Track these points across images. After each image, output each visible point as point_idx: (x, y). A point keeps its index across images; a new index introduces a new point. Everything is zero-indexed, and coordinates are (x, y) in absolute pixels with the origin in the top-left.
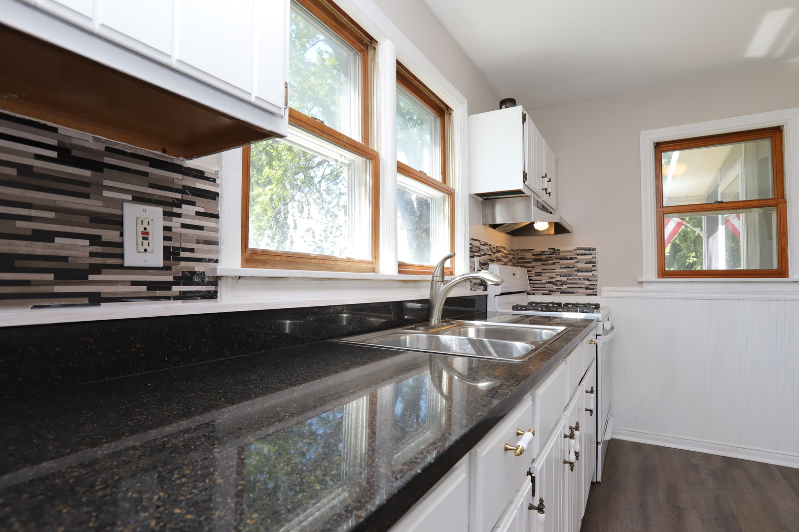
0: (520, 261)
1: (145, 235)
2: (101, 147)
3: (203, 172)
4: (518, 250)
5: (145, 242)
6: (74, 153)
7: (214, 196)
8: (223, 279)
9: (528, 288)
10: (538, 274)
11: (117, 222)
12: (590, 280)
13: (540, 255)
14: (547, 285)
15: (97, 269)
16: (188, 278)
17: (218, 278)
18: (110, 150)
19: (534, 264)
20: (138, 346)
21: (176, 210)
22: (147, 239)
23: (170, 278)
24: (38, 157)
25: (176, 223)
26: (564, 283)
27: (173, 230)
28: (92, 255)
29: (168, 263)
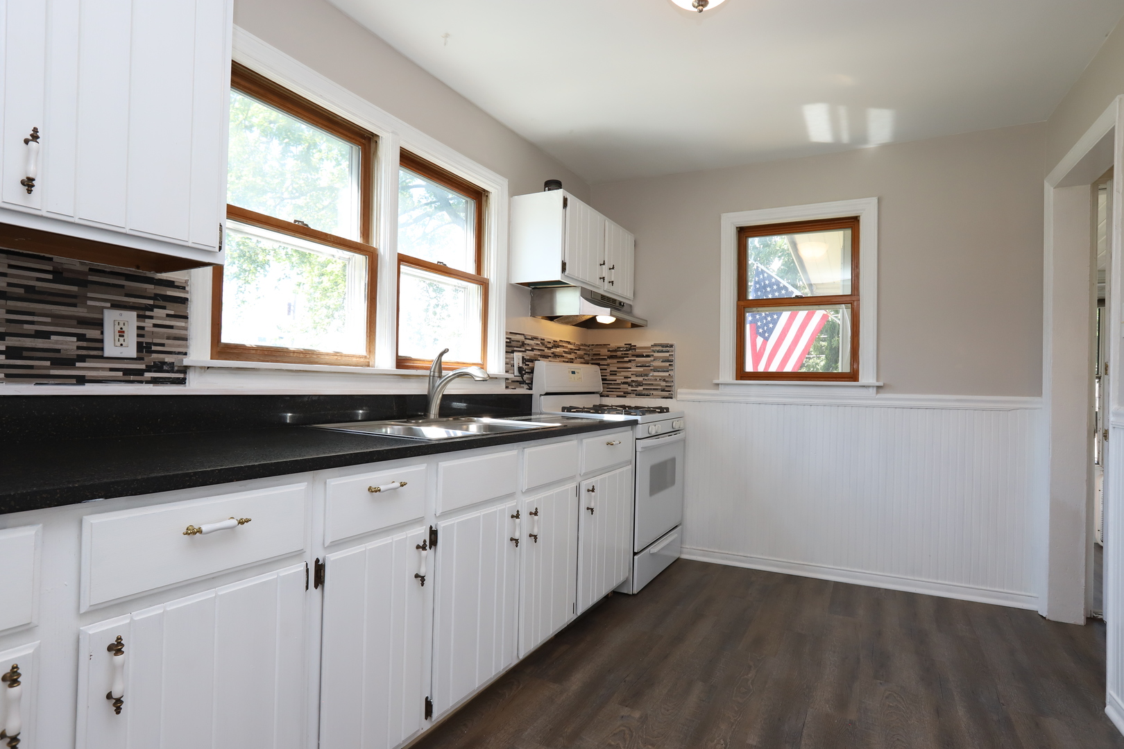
0: (595, 358)
1: (121, 333)
2: (86, 269)
3: (173, 282)
4: (593, 345)
5: (121, 339)
6: (65, 275)
7: (184, 301)
8: (191, 368)
9: (601, 389)
10: (613, 373)
11: (99, 324)
12: (666, 382)
13: (615, 351)
14: (622, 386)
15: (82, 358)
16: (159, 367)
17: (187, 367)
18: (93, 271)
19: (609, 361)
20: (114, 416)
21: (148, 313)
22: (123, 336)
23: (143, 367)
24: (39, 279)
25: (148, 324)
26: (640, 384)
27: (146, 329)
28: (78, 348)
29: (141, 355)
